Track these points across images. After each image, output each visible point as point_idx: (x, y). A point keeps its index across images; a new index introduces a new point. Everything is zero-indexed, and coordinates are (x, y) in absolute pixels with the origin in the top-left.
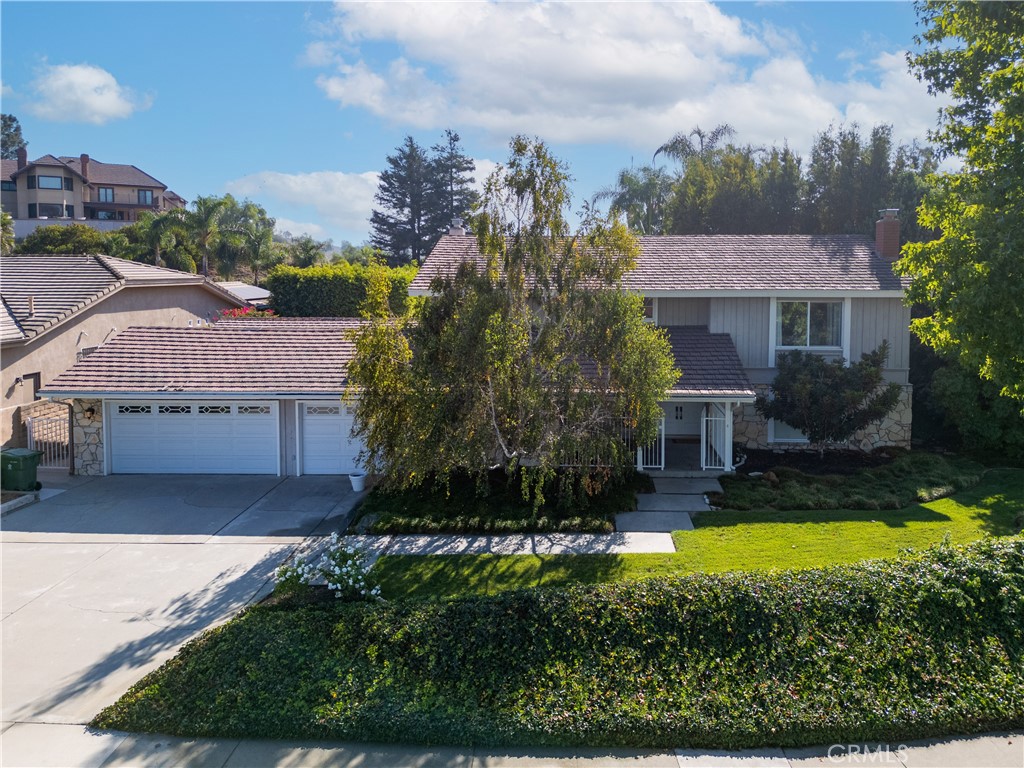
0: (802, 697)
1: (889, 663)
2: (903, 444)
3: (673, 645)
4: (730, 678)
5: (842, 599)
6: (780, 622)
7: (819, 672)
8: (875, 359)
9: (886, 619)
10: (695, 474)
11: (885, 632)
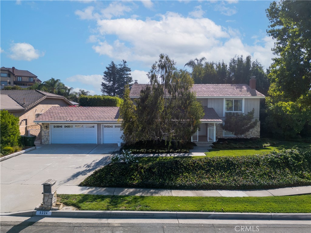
0: (244, 180)
1: (264, 173)
2: (258, 137)
3: (213, 170)
4: (227, 176)
5: (251, 161)
6: (237, 165)
7: (247, 175)
8: (252, 113)
9: (262, 165)
10: (206, 142)
11: (262, 167)
